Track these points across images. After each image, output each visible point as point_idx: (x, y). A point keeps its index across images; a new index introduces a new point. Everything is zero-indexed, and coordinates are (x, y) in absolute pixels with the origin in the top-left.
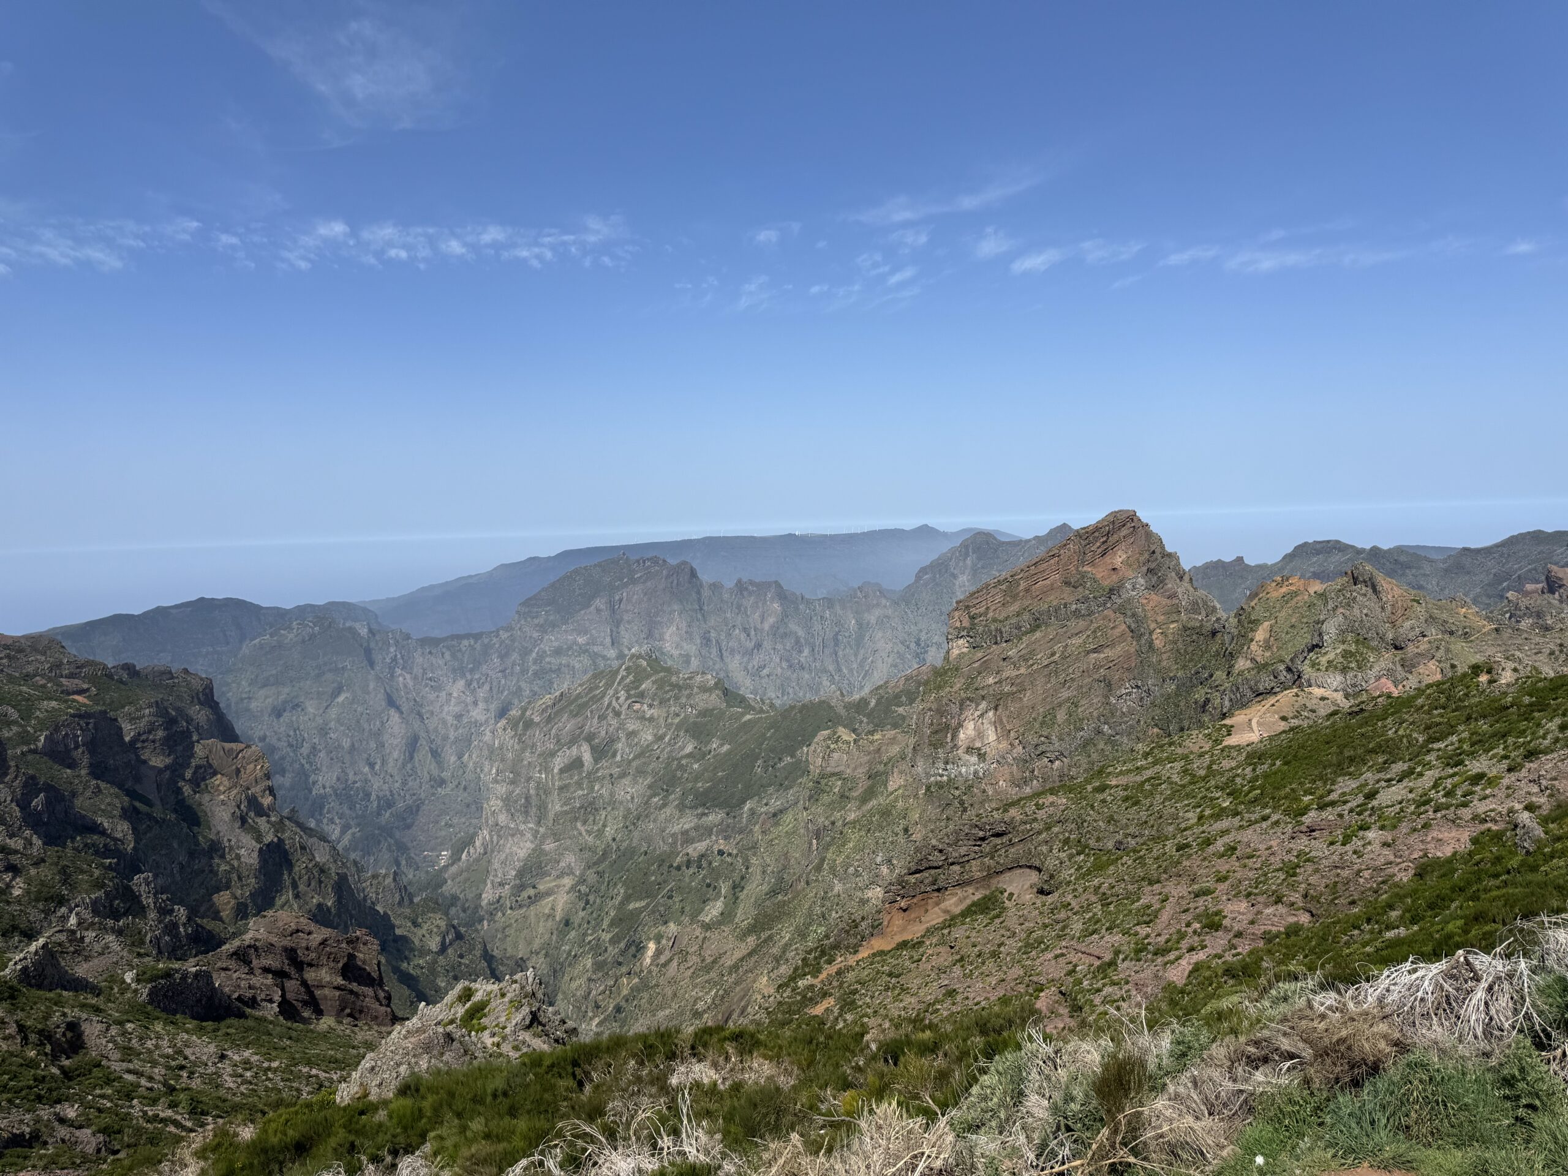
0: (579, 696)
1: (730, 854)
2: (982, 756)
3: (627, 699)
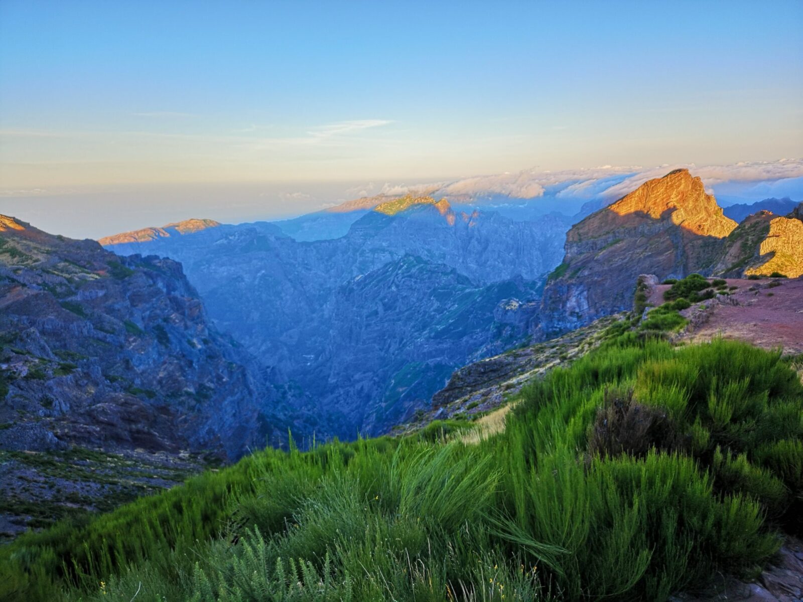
0: (378, 276)
2: (579, 317)
3: (402, 278)
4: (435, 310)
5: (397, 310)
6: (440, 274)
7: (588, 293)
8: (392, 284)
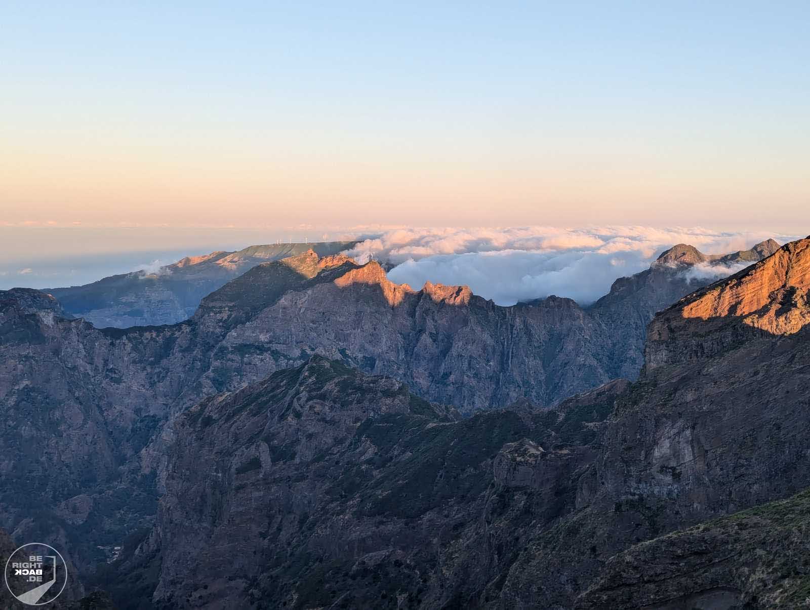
0: (259, 395)
1: (408, 566)
2: (677, 476)
3: (308, 400)
4: (369, 462)
5: (297, 460)
6: (379, 394)
7: (692, 433)
8: (288, 409)
